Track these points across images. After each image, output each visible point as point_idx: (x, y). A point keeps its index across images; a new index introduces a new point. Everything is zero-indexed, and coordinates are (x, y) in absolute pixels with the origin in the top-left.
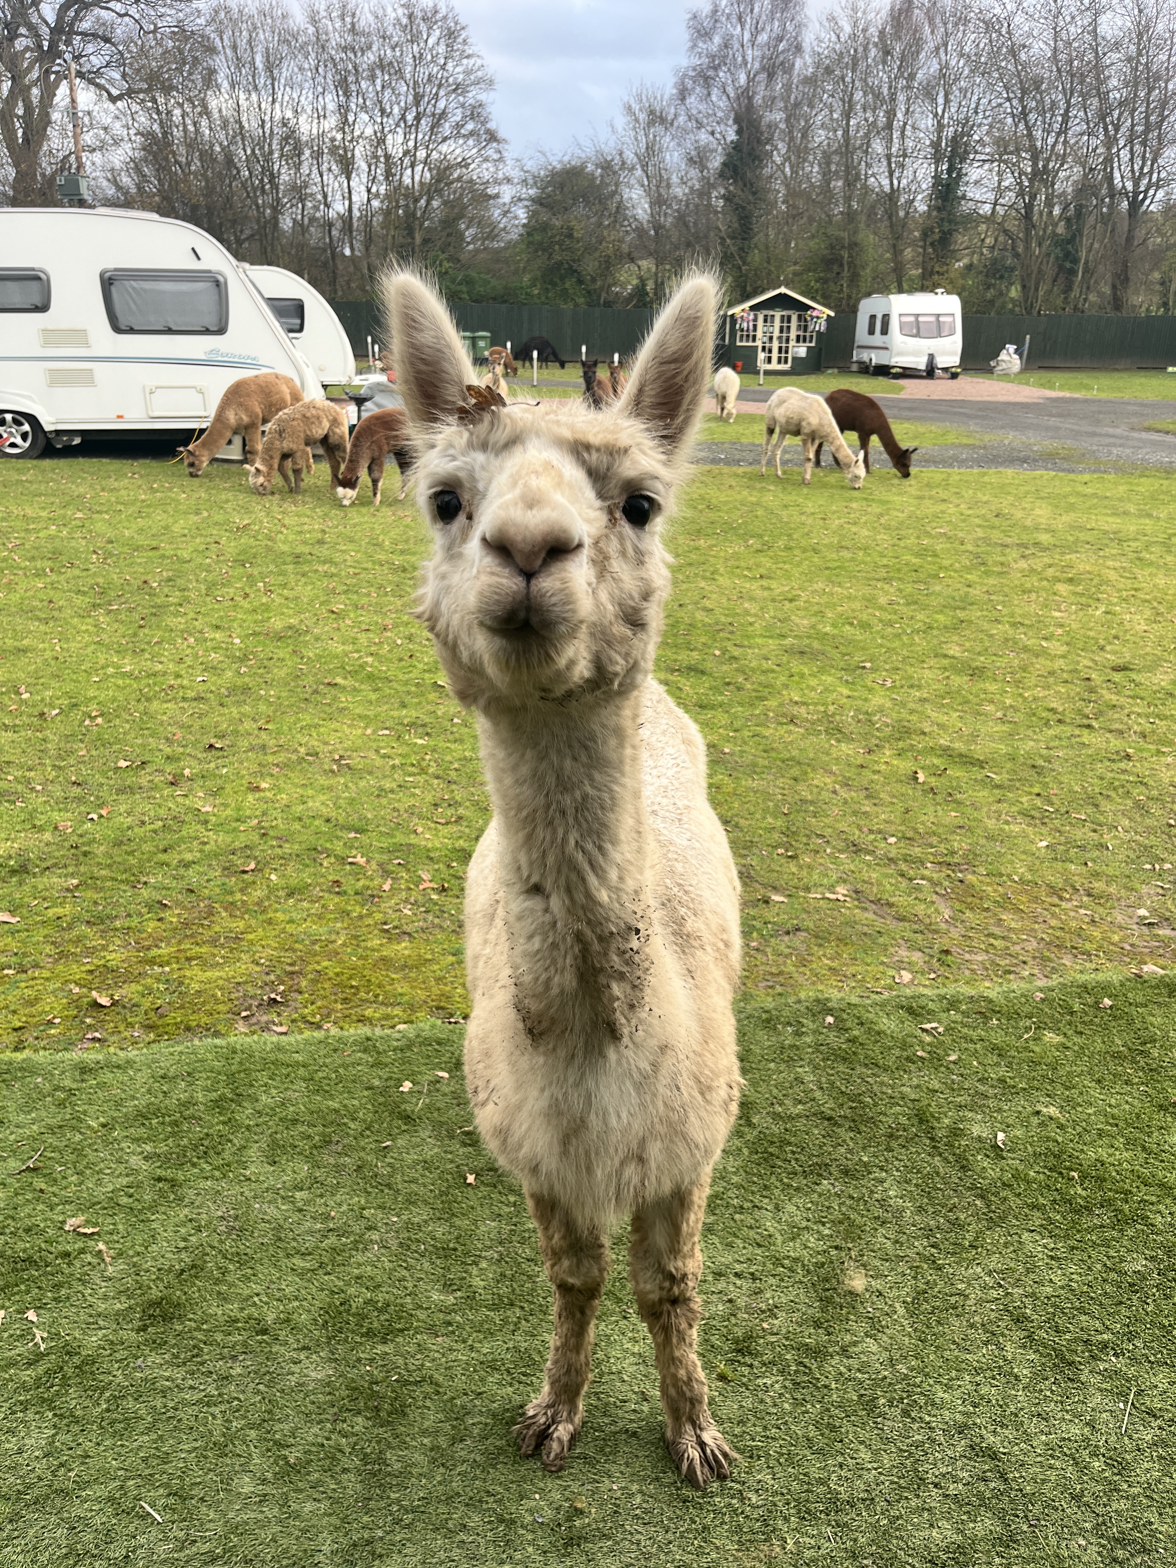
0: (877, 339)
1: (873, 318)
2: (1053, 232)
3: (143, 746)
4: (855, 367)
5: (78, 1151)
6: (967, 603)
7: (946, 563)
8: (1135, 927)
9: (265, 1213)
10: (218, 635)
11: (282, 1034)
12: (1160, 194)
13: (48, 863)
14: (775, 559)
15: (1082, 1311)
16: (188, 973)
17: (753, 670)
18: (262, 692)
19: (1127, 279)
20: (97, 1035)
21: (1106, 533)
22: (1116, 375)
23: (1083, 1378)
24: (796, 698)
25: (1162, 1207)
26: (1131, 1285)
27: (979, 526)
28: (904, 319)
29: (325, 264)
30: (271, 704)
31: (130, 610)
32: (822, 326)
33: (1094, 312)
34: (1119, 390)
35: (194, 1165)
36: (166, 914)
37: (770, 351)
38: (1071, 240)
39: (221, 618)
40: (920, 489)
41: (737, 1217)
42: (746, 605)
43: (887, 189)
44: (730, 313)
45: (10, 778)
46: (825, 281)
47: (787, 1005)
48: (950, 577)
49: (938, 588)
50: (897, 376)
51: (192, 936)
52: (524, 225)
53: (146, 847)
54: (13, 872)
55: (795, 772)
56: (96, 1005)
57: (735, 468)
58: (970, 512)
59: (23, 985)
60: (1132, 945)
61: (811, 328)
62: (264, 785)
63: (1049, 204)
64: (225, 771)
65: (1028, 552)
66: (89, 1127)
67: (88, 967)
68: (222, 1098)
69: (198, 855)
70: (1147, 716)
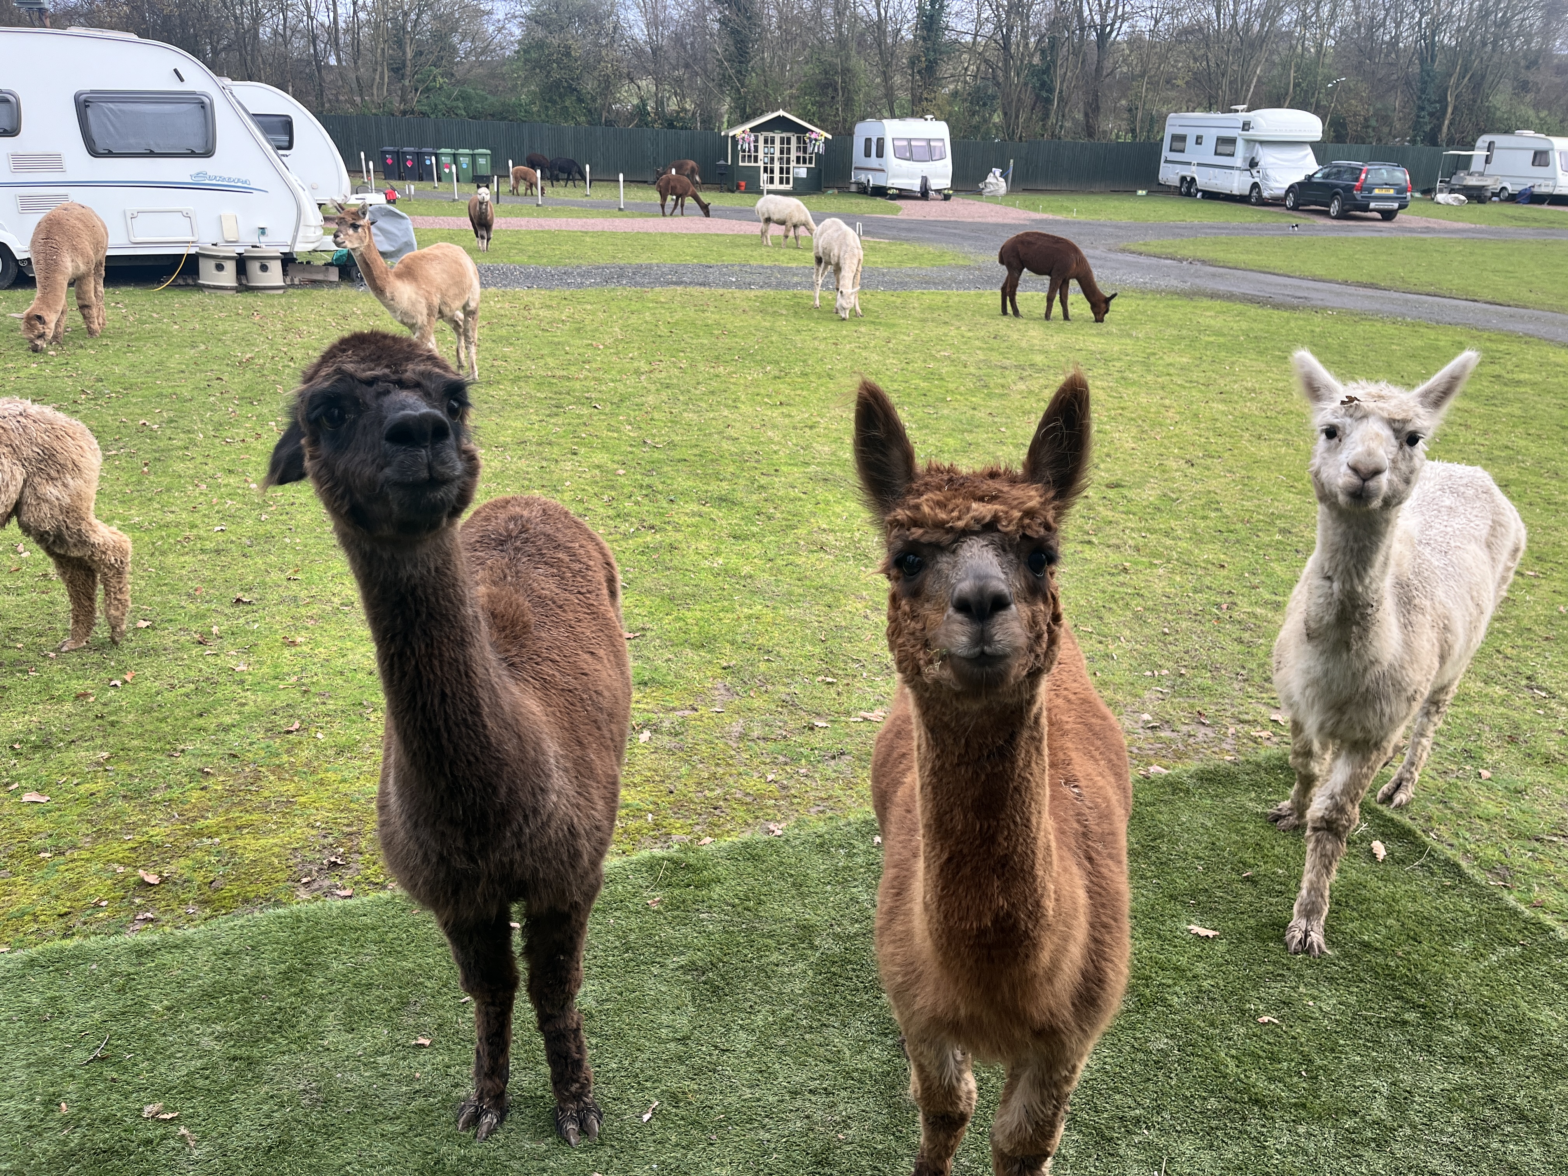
0: (873, 162)
1: (868, 141)
2: (1030, 62)
3: (163, 604)
4: (853, 188)
5: (146, 1037)
6: (973, 426)
7: (951, 386)
8: (1141, 731)
9: (348, 1082)
10: (232, 480)
11: (346, 897)
12: (1125, 27)
13: (74, 737)
14: (793, 385)
15: (1117, 1090)
16: (240, 843)
17: (781, 499)
18: (287, 540)
19: (1098, 108)
20: (149, 915)
21: (1092, 353)
22: (1093, 198)
23: (1121, 1152)
24: (825, 526)
25: (1177, 989)
26: (1156, 1062)
27: (980, 348)
28: (897, 143)
29: (311, 76)
30: (297, 553)
31: (131, 455)
32: (820, 148)
33: (1069, 139)
34: (1096, 212)
35: (269, 1041)
36: (210, 782)
37: (772, 172)
38: (1046, 71)
39: (234, 461)
40: (922, 312)
41: (807, 1036)
42: (770, 433)
43: (875, 18)
44: (731, 134)
45: (19, 646)
46: (821, 105)
47: (838, 828)
48: (957, 400)
49: (946, 412)
50: (894, 197)
51: (240, 803)
52: (520, 42)
53: (179, 713)
54: (36, 748)
55: (829, 599)
56: (144, 884)
57: (747, 292)
58: (970, 334)
59: (63, 868)
60: (1139, 748)
61: (810, 150)
62: (299, 640)
63: (1025, 35)
64: (256, 625)
65: (1025, 374)
66: (153, 1011)
67: (131, 845)
68: (292, 969)
69: (237, 717)
70: (1140, 531)
